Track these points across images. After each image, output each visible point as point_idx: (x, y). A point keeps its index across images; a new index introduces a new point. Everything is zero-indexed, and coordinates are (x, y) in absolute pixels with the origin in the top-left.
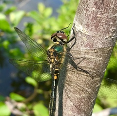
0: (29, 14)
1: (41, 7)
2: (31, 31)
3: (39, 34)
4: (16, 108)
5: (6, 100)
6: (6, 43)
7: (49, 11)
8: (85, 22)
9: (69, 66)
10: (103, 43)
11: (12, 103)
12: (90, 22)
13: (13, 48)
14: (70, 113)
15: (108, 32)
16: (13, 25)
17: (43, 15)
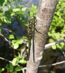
0: (28, 8)
1: (33, 6)
2: (29, 14)
3: (32, 15)
4: (24, 41)
5: (21, 38)
6: (21, 19)
7: (36, 7)
8: (40, 17)
9: (35, 31)
10: (46, 24)
11: (23, 39)
12: (41, 17)
13: (23, 20)
14: (37, 47)
15: (48, 20)
16: (23, 12)
17: (34, 8)
